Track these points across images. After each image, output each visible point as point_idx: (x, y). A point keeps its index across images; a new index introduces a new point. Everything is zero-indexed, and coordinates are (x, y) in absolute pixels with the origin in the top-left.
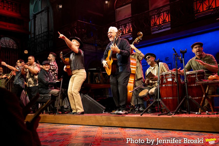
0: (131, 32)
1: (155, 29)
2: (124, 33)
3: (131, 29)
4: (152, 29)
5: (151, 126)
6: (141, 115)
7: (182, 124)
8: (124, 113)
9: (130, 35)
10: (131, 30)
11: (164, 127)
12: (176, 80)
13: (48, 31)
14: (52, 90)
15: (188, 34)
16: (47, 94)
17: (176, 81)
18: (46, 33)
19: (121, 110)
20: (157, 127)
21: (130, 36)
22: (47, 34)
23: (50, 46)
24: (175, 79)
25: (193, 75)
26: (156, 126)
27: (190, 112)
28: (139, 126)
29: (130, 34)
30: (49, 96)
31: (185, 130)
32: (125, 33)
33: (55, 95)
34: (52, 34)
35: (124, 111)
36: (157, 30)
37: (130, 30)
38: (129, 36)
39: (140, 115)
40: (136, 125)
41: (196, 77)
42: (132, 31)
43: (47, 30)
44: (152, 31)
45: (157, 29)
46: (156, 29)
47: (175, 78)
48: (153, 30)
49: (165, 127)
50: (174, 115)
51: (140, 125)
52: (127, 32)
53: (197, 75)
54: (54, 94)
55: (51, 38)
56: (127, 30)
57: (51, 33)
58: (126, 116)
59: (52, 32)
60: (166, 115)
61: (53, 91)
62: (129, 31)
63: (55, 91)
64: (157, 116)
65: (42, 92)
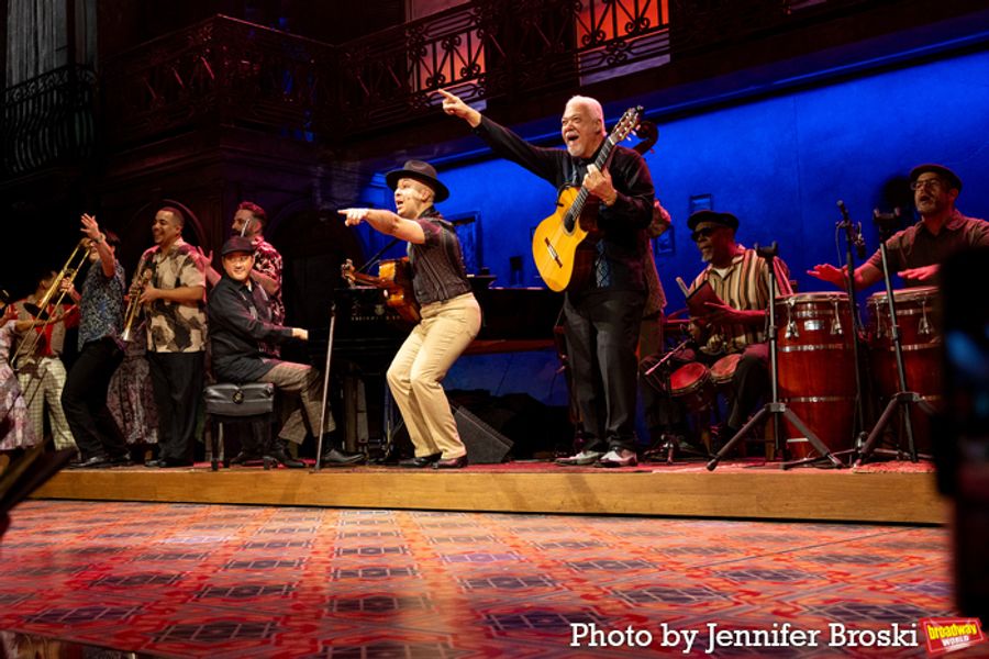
0: (478, 76)
1: (594, 62)
2: (444, 78)
3: (481, 61)
4: (582, 62)
5: (767, 509)
6: (711, 468)
7: (899, 501)
8: (627, 459)
9: (475, 89)
10: (477, 62)
11: (823, 514)
12: (838, 326)
13: (71, 65)
14: (278, 367)
15: (752, 88)
16: (256, 381)
17: (840, 332)
18: (61, 78)
19: (611, 450)
20: (791, 511)
21: (473, 95)
22: (66, 80)
23: (78, 140)
24: (836, 323)
25: (908, 309)
26: (788, 508)
27: (917, 453)
28: (715, 509)
29: (475, 82)
30: (266, 392)
31: (913, 521)
32: (448, 80)
33: (288, 388)
34: (91, 78)
35: (625, 451)
36: (604, 69)
37: (472, 65)
38: (470, 93)
39: (705, 468)
40: (699, 507)
41: (921, 315)
42: (483, 71)
43: (63, 62)
44: (582, 68)
45: (605, 64)
46: (601, 62)
47: (835, 317)
48: (587, 64)
49: (827, 511)
50: (861, 464)
51: (718, 506)
52: (462, 74)
53: (926, 305)
54: (283, 384)
55: (86, 99)
56: (459, 66)
57: (86, 75)
58: (654, 472)
59: (88, 72)
60: (814, 466)
61: (279, 372)
62: (470, 71)
63: (289, 370)
64: (781, 472)
65: (231, 373)
